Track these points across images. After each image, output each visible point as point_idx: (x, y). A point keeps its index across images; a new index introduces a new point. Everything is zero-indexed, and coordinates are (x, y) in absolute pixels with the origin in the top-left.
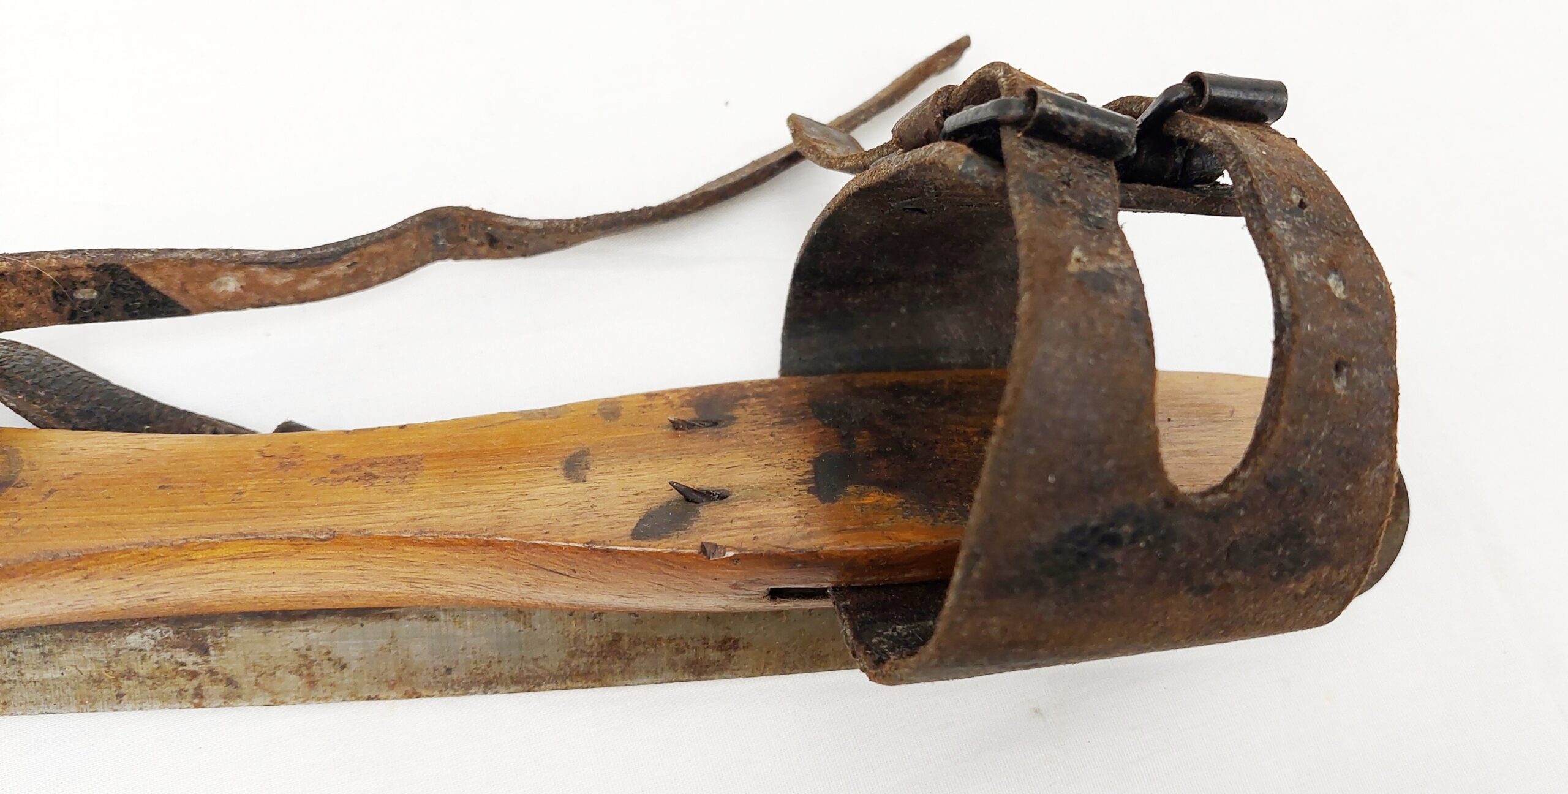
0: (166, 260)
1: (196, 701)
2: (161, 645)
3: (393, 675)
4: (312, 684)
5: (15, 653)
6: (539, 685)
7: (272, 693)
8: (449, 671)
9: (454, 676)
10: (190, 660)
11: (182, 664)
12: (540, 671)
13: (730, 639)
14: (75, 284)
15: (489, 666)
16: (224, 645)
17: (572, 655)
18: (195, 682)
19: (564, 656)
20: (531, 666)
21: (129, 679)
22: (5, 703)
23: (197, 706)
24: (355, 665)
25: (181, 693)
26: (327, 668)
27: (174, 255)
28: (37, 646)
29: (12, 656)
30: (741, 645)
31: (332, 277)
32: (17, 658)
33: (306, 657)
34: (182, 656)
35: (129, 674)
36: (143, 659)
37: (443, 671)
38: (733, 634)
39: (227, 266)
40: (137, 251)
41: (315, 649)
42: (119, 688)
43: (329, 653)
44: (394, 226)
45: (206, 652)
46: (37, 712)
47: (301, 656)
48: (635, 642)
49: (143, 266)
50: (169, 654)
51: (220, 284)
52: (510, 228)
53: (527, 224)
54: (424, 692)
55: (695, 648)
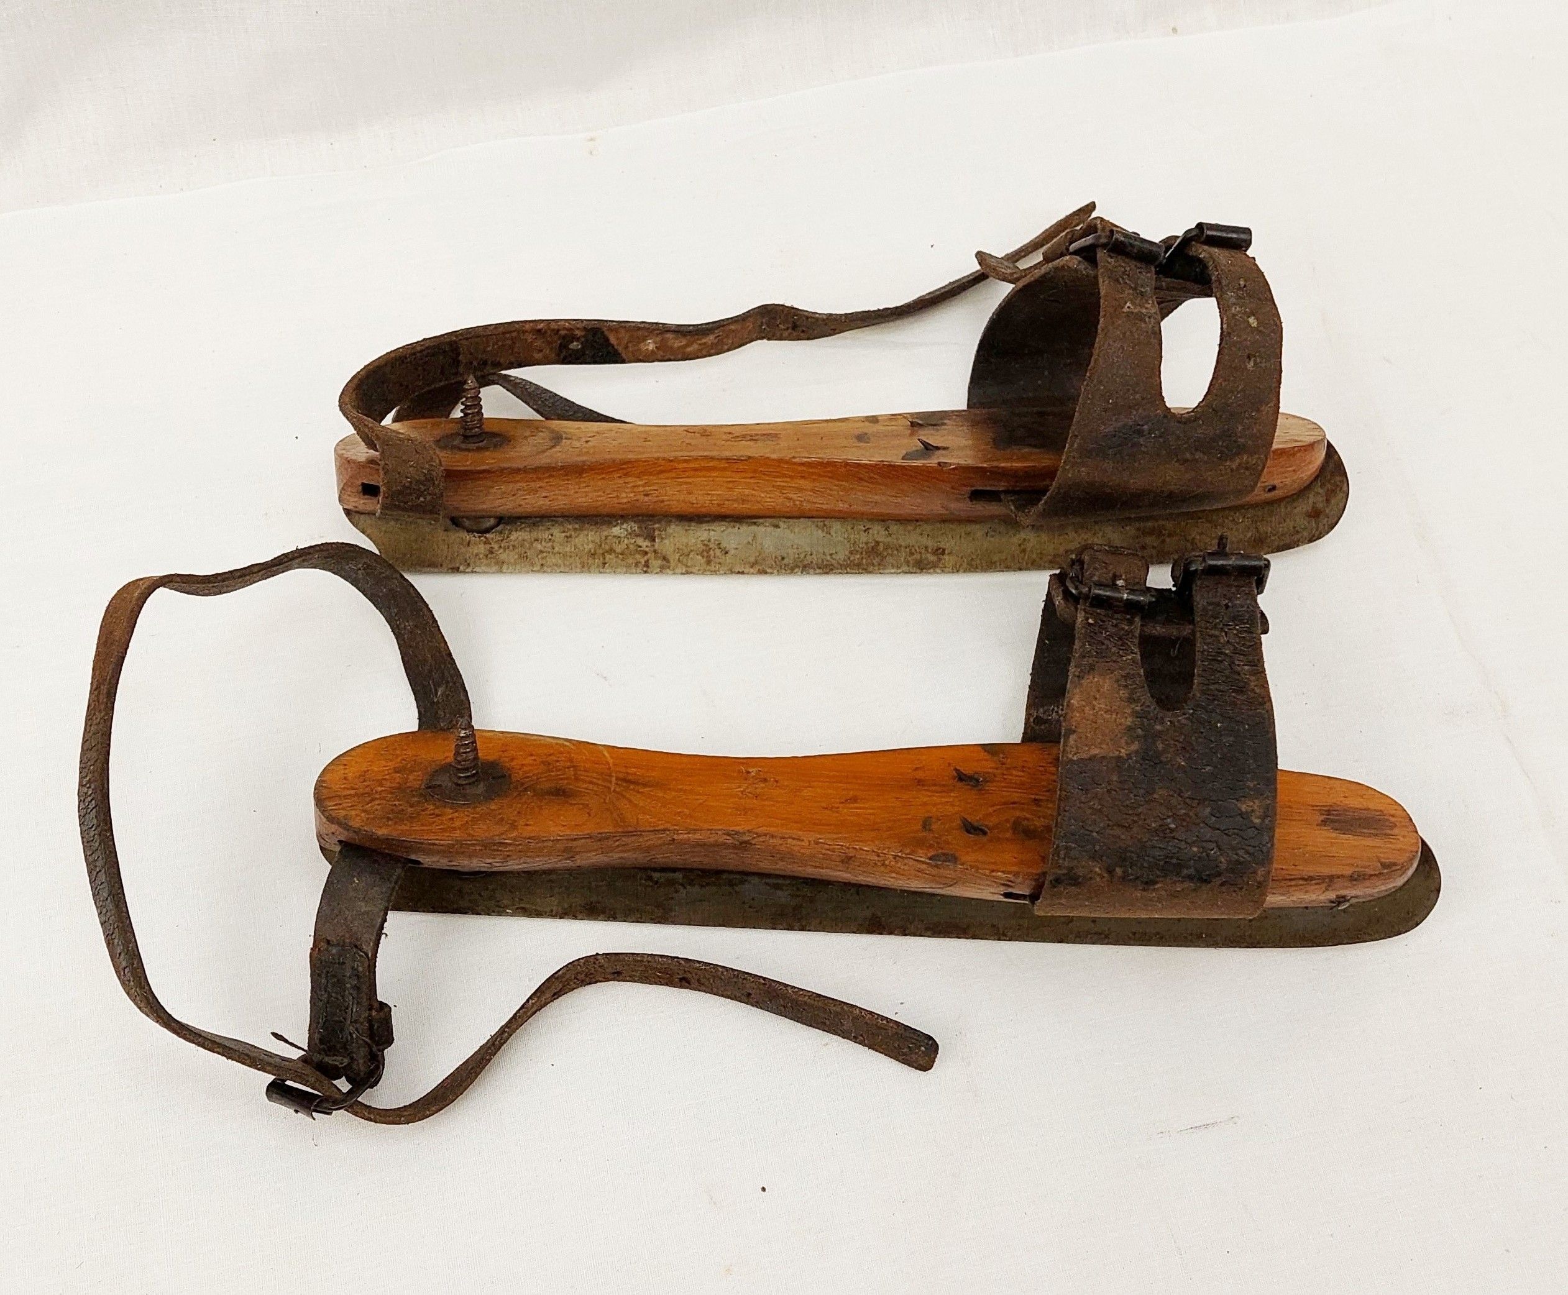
0: (625, 327)
1: (645, 569)
2: (632, 534)
3: (752, 559)
4: (709, 562)
5: (552, 535)
6: (832, 570)
7: (687, 566)
8: (783, 558)
9: (786, 561)
10: (644, 544)
11: (640, 547)
12: (833, 561)
13: (940, 549)
14: (574, 338)
15: (805, 557)
16: (664, 536)
17: (851, 553)
18: (646, 558)
19: (847, 553)
20: (829, 558)
21: (611, 554)
22: (542, 565)
23: (646, 572)
24: (732, 552)
25: (637, 564)
26: (718, 552)
27: (630, 324)
28: (564, 532)
29: (550, 537)
30: (946, 552)
31: (705, 343)
32: (553, 538)
33: (707, 545)
34: (640, 541)
35: (611, 551)
36: (619, 542)
37: (780, 558)
38: (942, 545)
39: (655, 332)
40: (610, 321)
41: (712, 541)
42: (604, 559)
43: (719, 544)
44: (744, 314)
45: (654, 540)
46: (558, 571)
47: (704, 545)
48: (887, 547)
49: (610, 329)
50: (634, 540)
51: (645, 345)
52: (807, 318)
53: (817, 315)
54: (769, 570)
55: (920, 553)
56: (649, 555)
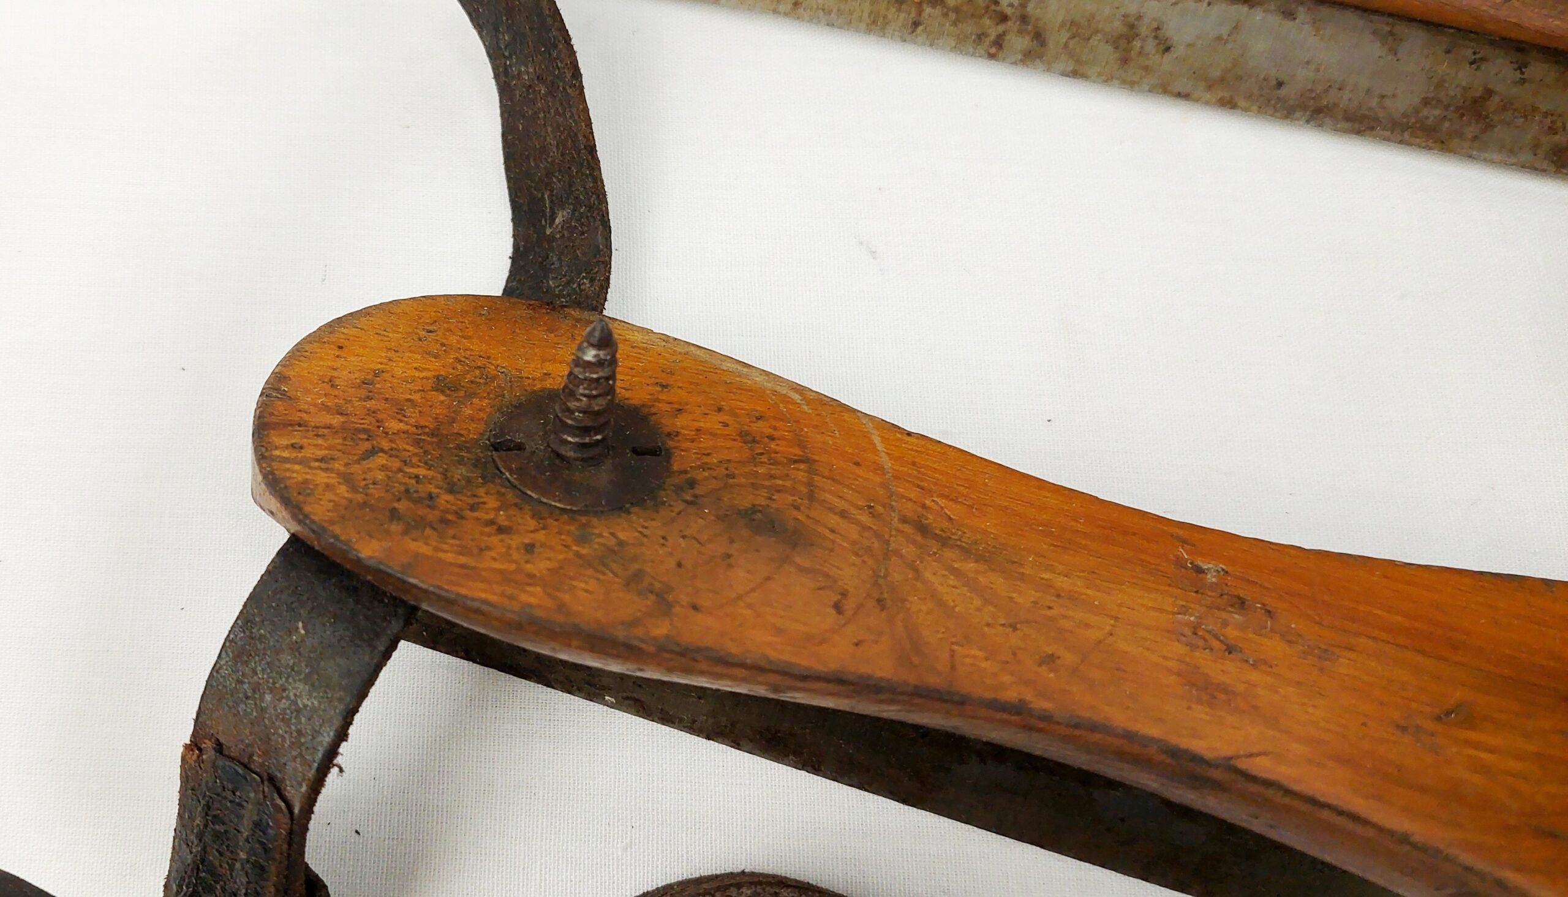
56: (1009, 23)
